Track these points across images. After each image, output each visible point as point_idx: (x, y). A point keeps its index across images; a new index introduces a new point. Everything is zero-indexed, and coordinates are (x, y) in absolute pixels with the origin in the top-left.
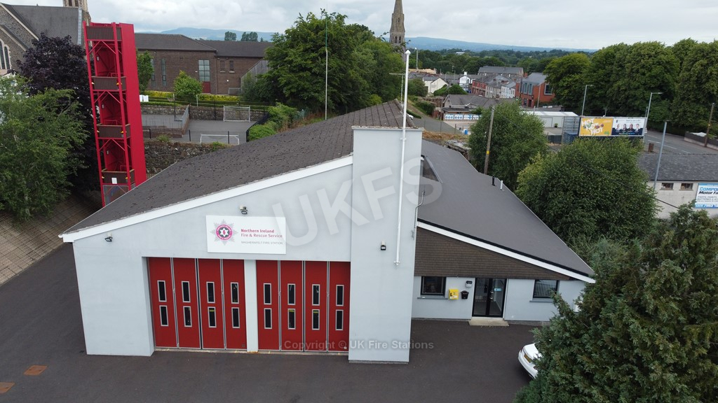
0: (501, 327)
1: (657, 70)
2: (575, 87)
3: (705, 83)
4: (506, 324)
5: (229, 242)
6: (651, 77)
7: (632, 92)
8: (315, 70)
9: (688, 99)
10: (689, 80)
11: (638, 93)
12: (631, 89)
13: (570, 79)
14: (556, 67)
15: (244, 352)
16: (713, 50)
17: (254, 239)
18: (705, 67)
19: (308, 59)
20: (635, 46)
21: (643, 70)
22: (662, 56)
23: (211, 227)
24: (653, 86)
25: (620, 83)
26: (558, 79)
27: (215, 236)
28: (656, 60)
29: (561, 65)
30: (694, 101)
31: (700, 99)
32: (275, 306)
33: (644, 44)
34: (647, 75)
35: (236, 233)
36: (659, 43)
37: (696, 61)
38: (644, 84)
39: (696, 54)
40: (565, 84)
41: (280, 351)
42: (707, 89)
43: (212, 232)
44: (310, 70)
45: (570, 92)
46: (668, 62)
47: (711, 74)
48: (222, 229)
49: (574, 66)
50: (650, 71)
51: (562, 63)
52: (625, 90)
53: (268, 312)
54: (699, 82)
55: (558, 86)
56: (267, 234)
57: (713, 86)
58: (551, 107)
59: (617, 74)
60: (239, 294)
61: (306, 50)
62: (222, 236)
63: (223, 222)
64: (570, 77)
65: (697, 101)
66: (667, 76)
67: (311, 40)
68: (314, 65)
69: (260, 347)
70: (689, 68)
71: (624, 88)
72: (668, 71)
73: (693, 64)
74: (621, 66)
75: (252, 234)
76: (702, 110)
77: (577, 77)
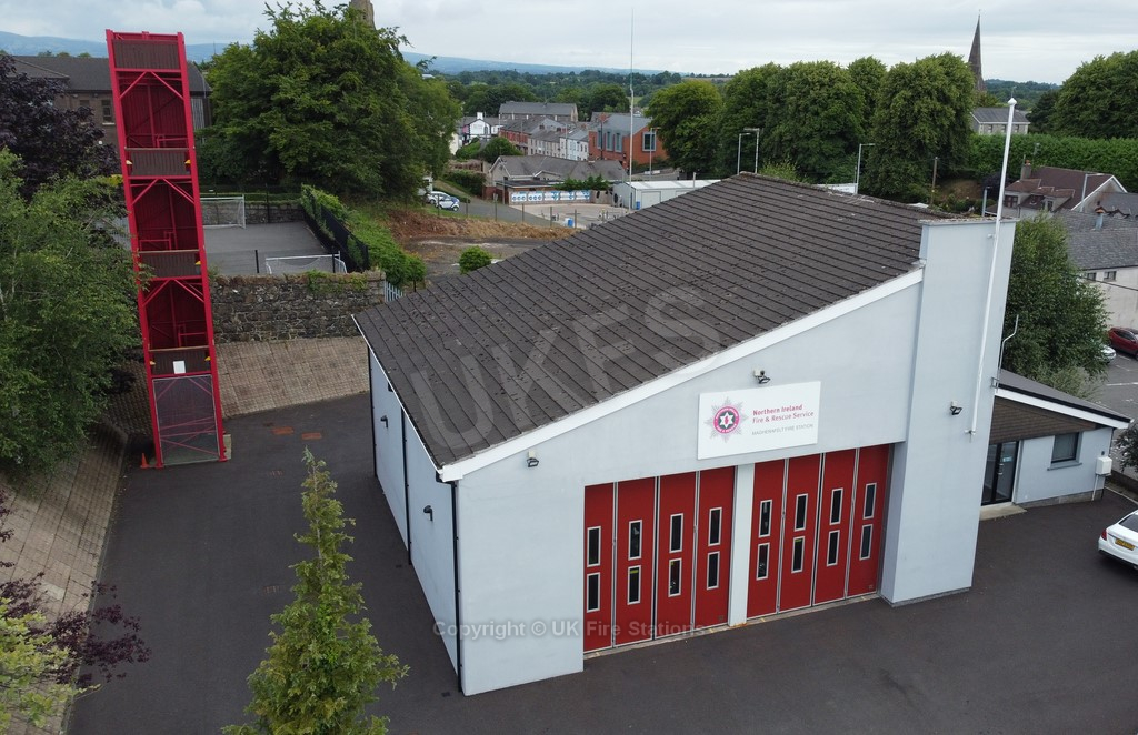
0: (1018, 515)
1: (836, 107)
2: (704, 136)
3: (910, 127)
4: (1021, 510)
5: (733, 436)
6: (829, 118)
7: (804, 144)
8: (339, 117)
9: (891, 152)
10: (889, 122)
11: (812, 144)
12: (799, 139)
13: (694, 125)
14: (667, 102)
15: (722, 628)
16: (918, 75)
17: (772, 425)
18: (910, 101)
19: (321, 95)
20: (796, 68)
21: (815, 108)
22: (840, 85)
23: (707, 414)
24: (832, 133)
25: (781, 128)
26: (672, 124)
27: (711, 428)
28: (832, 92)
29: (674, 99)
30: (899, 155)
31: (906, 152)
32: (774, 540)
33: (810, 65)
34: (823, 115)
35: (745, 418)
36: (832, 63)
37: (896, 92)
38: (820, 131)
39: (895, 81)
40: (686, 132)
41: (778, 614)
42: (917, 136)
43: (708, 423)
44: (331, 117)
45: (695, 146)
46: (848, 95)
47: (919, 111)
48: (723, 414)
49: (698, 101)
50: (826, 109)
51: (677, 97)
52: (791, 141)
53: (764, 549)
54: (903, 125)
55: (673, 137)
56: (791, 413)
57: (924, 131)
58: (658, 172)
59: (775, 115)
60: (721, 529)
61: (313, 78)
62: (723, 427)
63: (727, 401)
64: (693, 121)
65: (903, 154)
66: (851, 116)
67: (318, 60)
68: (335, 109)
69: (750, 613)
70: (888, 103)
71: (789, 138)
72: (850, 109)
73: (892, 97)
74: (778, 100)
75: (770, 416)
76: (912, 168)
77: (705, 120)
